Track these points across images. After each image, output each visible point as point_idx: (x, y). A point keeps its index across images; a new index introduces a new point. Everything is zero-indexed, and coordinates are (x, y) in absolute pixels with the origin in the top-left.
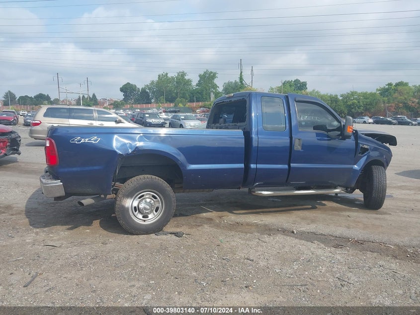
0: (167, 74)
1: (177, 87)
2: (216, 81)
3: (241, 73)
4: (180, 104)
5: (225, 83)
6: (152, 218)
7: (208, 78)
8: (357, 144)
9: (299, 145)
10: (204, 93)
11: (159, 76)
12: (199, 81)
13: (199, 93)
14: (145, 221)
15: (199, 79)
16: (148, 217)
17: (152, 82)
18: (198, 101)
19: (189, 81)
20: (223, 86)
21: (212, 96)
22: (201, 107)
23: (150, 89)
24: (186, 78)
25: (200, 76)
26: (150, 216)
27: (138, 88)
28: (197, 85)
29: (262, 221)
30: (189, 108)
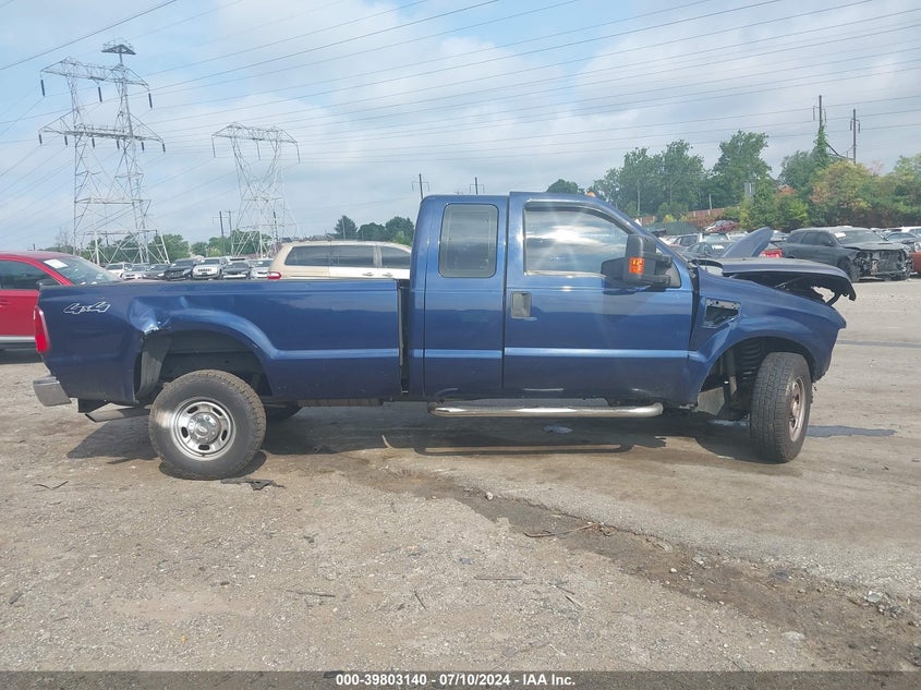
0: (644, 151)
1: (666, 179)
2: (764, 155)
3: (822, 128)
4: (667, 216)
5: (786, 158)
6: (217, 451)
7: (743, 150)
8: (696, 298)
9: (525, 307)
10: (734, 186)
11: (627, 157)
12: (720, 160)
13: (722, 187)
14: (204, 455)
15: (720, 154)
16: (208, 448)
17: (612, 173)
18: (717, 205)
19: (697, 161)
20: (783, 164)
21: (749, 191)
22: (718, 219)
23: (605, 189)
24: (690, 154)
25: (723, 147)
26: (213, 447)
27: (582, 190)
28: (716, 169)
29: (454, 469)
30: (689, 224)
